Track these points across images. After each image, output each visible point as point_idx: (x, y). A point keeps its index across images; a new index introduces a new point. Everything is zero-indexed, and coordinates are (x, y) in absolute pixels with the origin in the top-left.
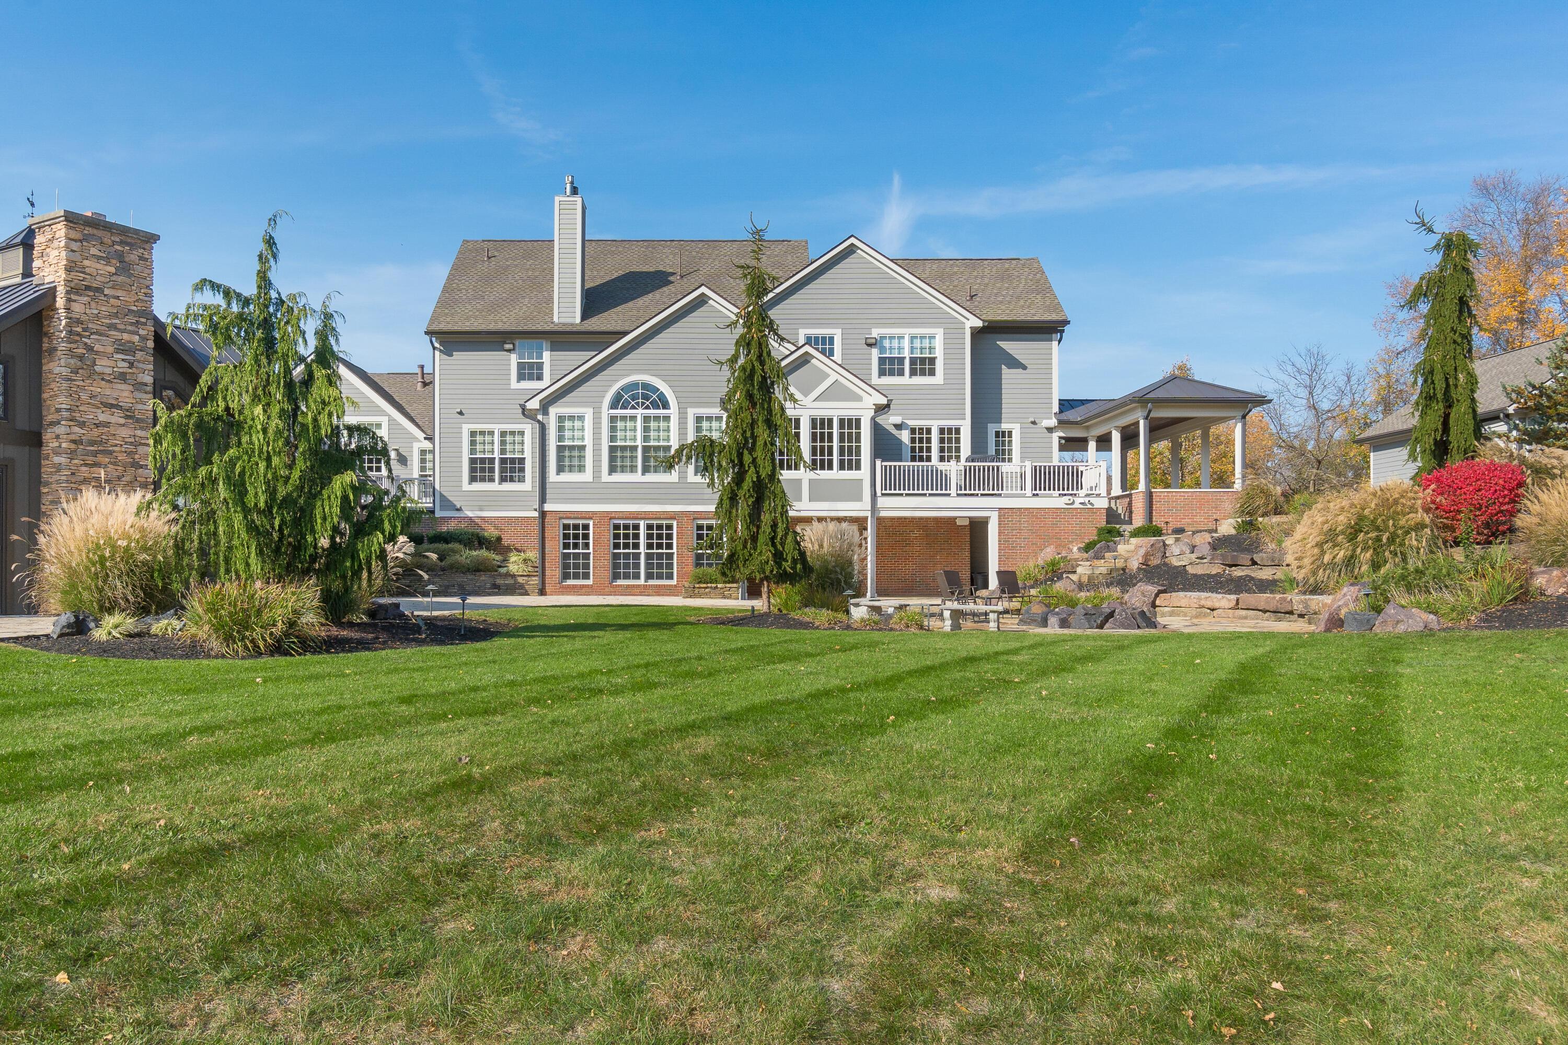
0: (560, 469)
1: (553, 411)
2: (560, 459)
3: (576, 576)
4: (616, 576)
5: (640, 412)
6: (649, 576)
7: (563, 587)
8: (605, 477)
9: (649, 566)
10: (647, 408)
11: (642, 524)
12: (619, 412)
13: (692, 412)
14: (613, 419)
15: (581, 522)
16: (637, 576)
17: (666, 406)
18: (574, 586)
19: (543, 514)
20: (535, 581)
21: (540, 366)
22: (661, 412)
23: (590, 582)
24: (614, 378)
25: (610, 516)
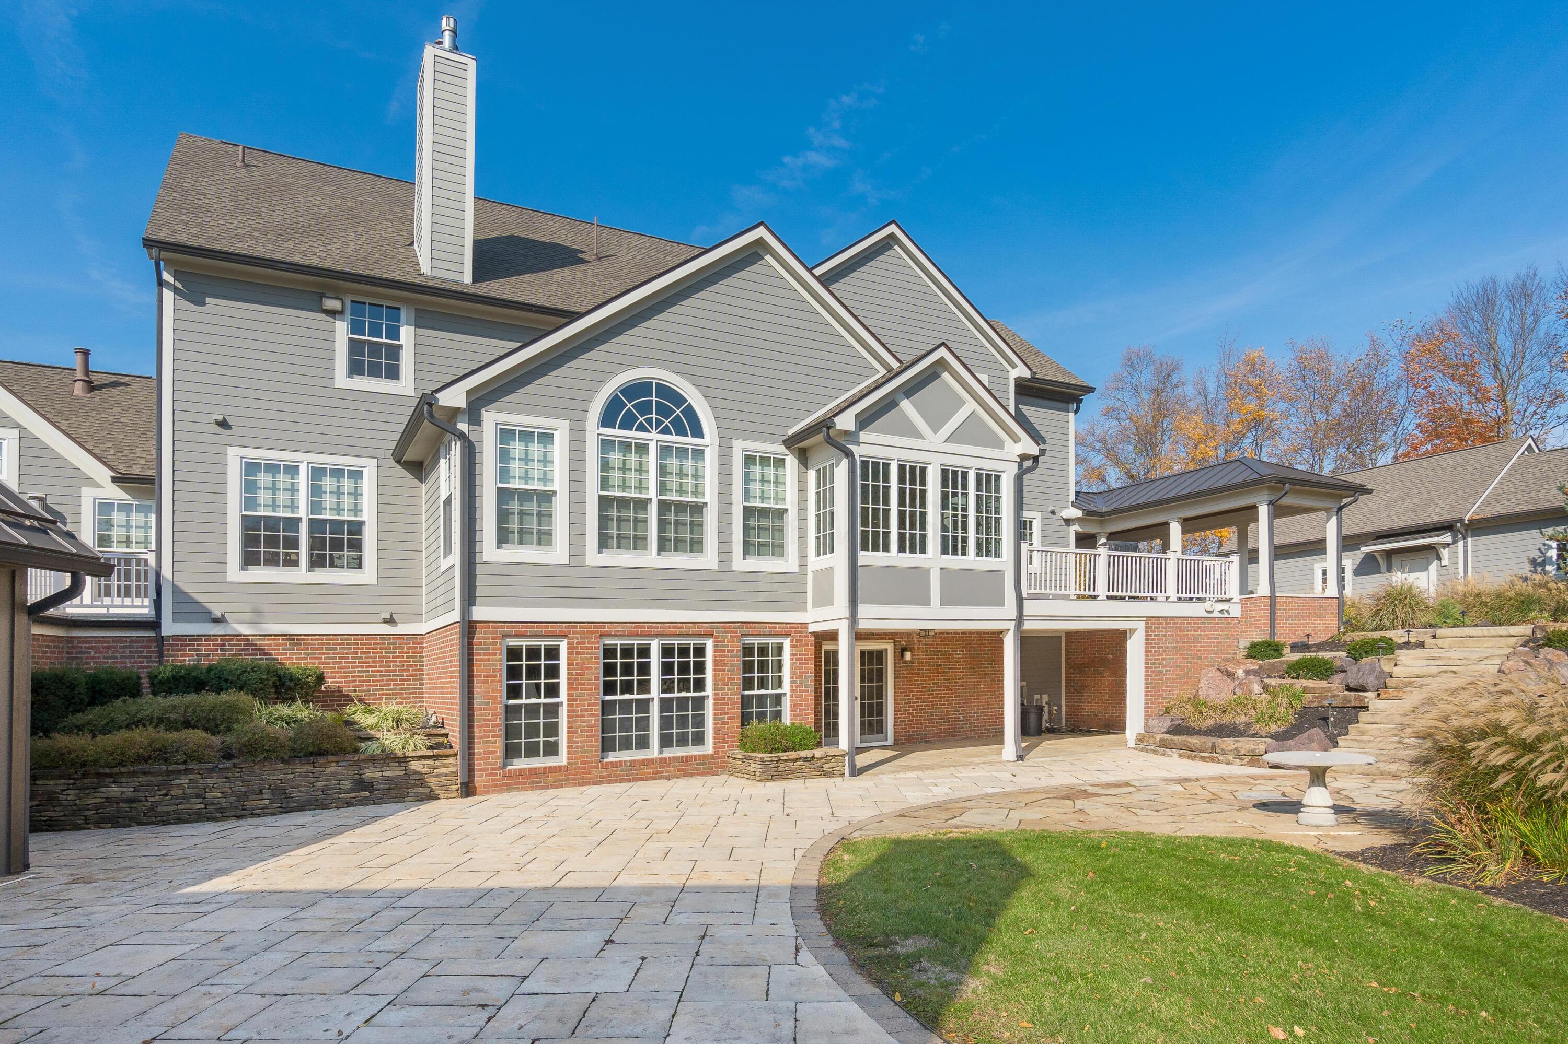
0: (503, 539)
1: (491, 418)
2: (503, 516)
3: (532, 751)
4: (607, 746)
5: (653, 438)
6: (666, 741)
7: (511, 775)
8: (593, 556)
9: (665, 723)
10: (666, 431)
11: (655, 647)
12: (616, 432)
13: (739, 447)
14: (606, 445)
15: (543, 643)
16: (643, 743)
17: (698, 432)
18: (533, 772)
19: (469, 628)
20: (452, 766)
21: (394, 352)
22: (689, 441)
23: (562, 759)
24: (607, 367)
25: (600, 629)
